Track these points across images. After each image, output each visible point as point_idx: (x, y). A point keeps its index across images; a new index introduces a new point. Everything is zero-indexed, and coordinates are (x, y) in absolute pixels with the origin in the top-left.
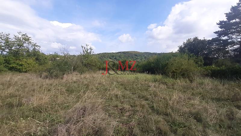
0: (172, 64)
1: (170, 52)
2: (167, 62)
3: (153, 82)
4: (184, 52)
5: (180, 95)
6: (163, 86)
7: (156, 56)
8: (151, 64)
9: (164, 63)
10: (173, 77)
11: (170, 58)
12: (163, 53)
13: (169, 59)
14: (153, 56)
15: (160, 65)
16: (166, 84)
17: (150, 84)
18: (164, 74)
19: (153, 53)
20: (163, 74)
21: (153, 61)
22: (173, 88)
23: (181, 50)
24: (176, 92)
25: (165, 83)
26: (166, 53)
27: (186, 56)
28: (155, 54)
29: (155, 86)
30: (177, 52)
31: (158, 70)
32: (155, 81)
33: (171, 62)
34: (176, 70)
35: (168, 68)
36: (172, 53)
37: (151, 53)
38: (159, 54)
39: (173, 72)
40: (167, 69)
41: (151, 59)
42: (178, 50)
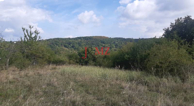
0: (156, 55)
1: (152, 38)
2: (148, 51)
3: (128, 81)
4: (172, 38)
5: (167, 102)
6: (142, 88)
7: (132, 43)
8: (125, 55)
9: (144, 53)
10: (157, 74)
11: (153, 47)
12: (142, 39)
13: (150, 48)
14: (128, 43)
15: (138, 56)
16: (148, 85)
17: (124, 84)
18: (144, 69)
19: (127, 39)
20: (142, 70)
21: (127, 51)
22: (157, 91)
23: (168, 34)
24: (161, 96)
25: (146, 84)
26: (147, 39)
27: (174, 43)
28: (130, 40)
29: (130, 88)
30: (162, 38)
31: (135, 64)
32: (131, 80)
33: (154, 53)
34: (161, 63)
35: (149, 61)
36: (155, 39)
37: (124, 39)
38: (136, 40)
39: (157, 67)
40: (147, 62)
41: (125, 48)
42: (164, 35)
